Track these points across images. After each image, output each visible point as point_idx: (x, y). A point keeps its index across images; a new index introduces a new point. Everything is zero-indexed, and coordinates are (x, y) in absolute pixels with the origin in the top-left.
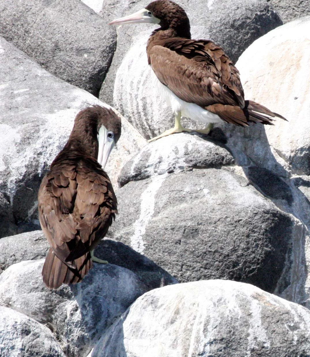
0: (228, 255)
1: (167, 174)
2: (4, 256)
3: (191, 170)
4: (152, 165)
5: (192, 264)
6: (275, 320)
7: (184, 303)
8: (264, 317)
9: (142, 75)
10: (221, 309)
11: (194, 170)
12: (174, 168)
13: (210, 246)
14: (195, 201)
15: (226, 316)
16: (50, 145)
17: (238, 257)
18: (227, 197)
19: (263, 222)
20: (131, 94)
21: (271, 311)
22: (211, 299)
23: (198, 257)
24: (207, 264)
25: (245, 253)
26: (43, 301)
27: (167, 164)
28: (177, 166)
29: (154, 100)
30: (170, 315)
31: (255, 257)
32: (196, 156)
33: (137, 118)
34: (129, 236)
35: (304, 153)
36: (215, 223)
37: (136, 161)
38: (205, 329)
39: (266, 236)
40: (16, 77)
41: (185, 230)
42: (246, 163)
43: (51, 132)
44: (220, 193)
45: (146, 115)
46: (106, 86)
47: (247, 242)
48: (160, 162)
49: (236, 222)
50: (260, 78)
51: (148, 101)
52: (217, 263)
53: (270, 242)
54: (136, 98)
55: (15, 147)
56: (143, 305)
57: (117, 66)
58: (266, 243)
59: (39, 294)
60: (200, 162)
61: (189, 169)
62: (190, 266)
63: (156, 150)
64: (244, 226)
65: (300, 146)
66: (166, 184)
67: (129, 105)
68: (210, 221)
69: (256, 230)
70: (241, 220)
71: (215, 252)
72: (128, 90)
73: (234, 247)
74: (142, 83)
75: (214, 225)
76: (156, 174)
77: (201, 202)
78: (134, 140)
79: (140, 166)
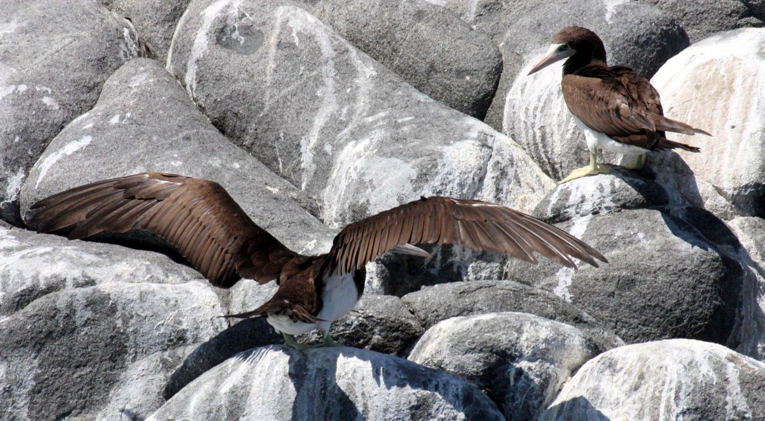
0: (671, 310)
1: (590, 215)
2: (424, 311)
3: (620, 211)
4: (573, 205)
5: (628, 320)
6: (755, 386)
7: (649, 367)
8: (743, 383)
9: (539, 100)
10: (693, 373)
11: (623, 210)
12: (600, 208)
13: (649, 300)
14: (630, 247)
15: (699, 381)
16: (450, 182)
17: (682, 312)
18: (667, 242)
19: (711, 272)
20: (525, 123)
21: (750, 376)
22: (681, 362)
23: (635, 312)
24: (646, 320)
25: (691, 308)
26: (481, 364)
27: (591, 203)
28: (604, 205)
29: (555, 128)
30: (633, 380)
31: (702, 313)
32: (625, 194)
33: (533, 150)
34: (552, 288)
35: (749, 191)
36: (655, 272)
37: (554, 200)
38: (676, 397)
39: (715, 287)
40: (396, 103)
41: (619, 281)
42: (681, 202)
43: (450, 167)
44: (658, 237)
45: (544, 146)
46: (492, 113)
47: (693, 294)
48: (582, 202)
49: (680, 271)
50: (686, 103)
51: (548, 130)
52: (657, 319)
53: (719, 294)
54: (533, 128)
55: (410, 185)
56: (599, 368)
57: (506, 91)
58: (715, 296)
59: (476, 356)
60: (630, 202)
61: (617, 210)
62: (626, 323)
63: (577, 188)
64: (689, 276)
65: (744, 183)
66: (592, 227)
67: (523, 135)
68: (648, 270)
69: (703, 280)
70: (686, 269)
71: (655, 306)
72: (523, 117)
73: (678, 301)
74: (539, 110)
75: (654, 275)
76: (578, 216)
77: (636, 248)
78: (537, 176)
79: (558, 206)
